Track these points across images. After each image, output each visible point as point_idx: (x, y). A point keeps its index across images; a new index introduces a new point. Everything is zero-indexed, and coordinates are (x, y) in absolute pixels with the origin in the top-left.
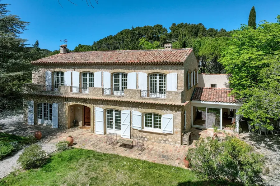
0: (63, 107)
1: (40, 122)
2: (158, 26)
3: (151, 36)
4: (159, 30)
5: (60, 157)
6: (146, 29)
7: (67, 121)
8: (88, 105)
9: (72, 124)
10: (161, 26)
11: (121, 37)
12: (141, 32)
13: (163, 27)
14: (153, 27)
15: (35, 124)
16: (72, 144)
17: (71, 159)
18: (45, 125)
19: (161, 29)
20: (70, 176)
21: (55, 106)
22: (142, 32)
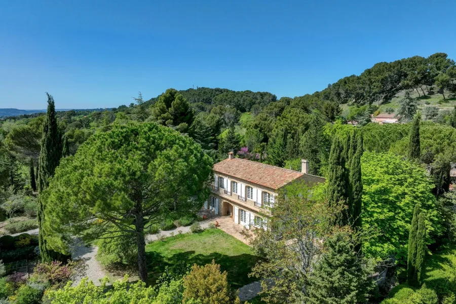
0: (221, 202)
1: (211, 208)
2: (437, 57)
3: (418, 77)
4: (437, 64)
5: (208, 231)
6: (414, 62)
7: (222, 211)
8: (232, 204)
9: (226, 213)
10: (445, 55)
11: (367, 79)
12: (403, 70)
13: (447, 58)
14: (426, 60)
15: (208, 208)
16: (217, 225)
17: (212, 233)
18: (213, 211)
19: (440, 63)
20: (207, 239)
21: (217, 200)
22: (405, 69)
